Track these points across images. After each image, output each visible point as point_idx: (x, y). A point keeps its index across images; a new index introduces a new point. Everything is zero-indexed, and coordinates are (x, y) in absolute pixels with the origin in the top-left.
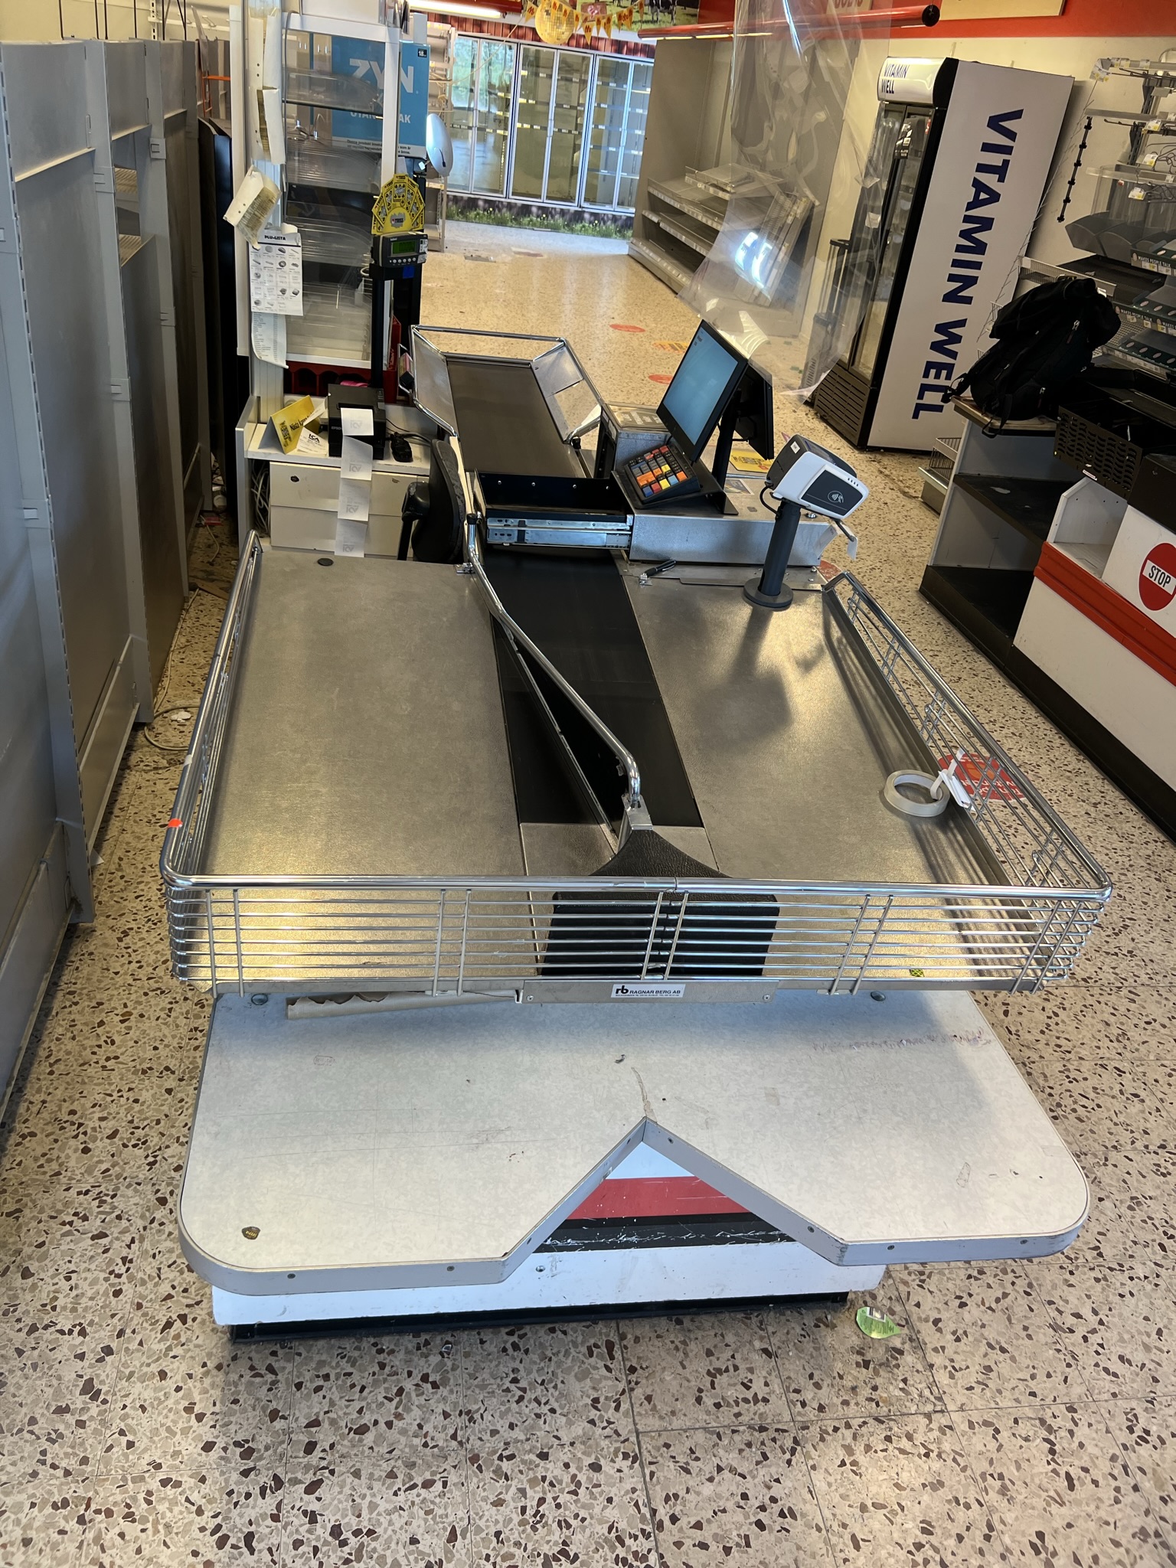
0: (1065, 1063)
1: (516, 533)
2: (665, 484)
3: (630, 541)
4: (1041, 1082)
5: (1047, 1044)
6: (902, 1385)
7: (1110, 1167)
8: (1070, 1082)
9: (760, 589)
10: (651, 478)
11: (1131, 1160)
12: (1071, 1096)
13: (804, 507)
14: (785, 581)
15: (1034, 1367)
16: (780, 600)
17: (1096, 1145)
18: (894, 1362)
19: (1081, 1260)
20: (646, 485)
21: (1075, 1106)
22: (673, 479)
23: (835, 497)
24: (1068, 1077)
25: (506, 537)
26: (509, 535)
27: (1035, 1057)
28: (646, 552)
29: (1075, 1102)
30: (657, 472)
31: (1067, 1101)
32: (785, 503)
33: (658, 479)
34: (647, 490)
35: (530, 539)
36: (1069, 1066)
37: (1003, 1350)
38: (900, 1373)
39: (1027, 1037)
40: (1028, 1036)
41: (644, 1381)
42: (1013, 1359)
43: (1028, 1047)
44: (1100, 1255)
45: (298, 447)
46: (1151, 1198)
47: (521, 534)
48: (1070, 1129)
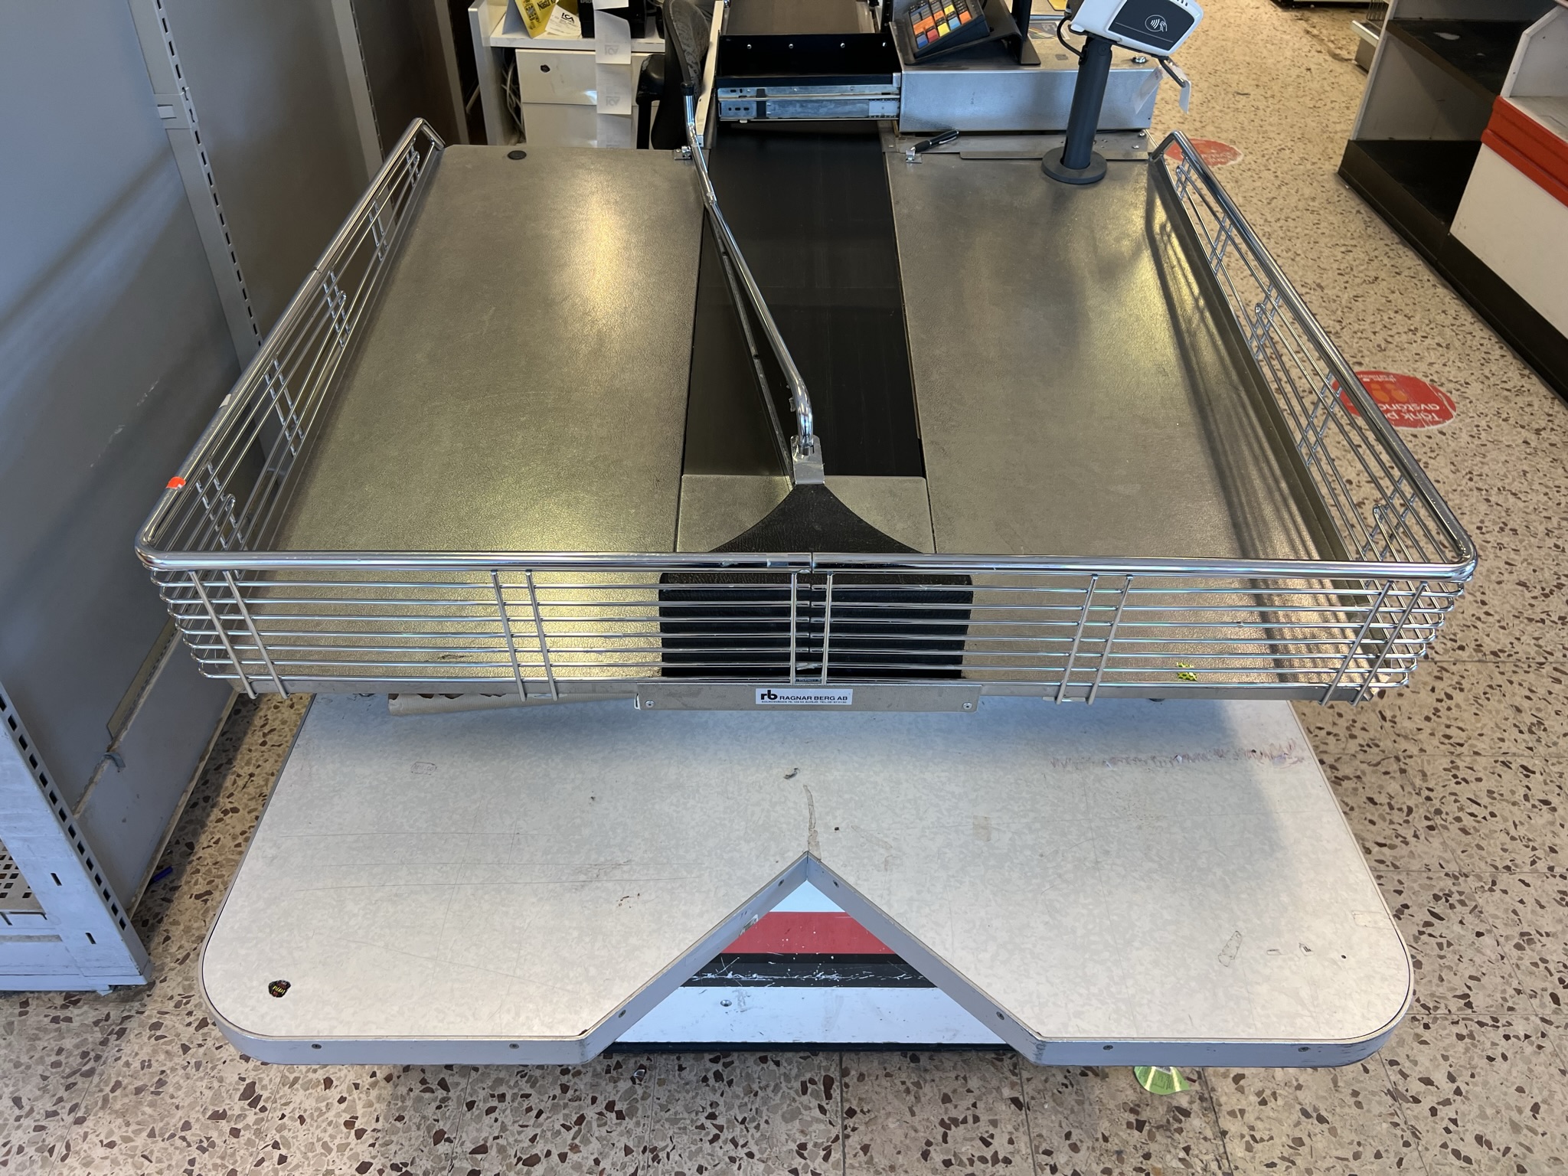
0: (1453, 758)
1: (755, 106)
2: (943, 30)
3: (899, 108)
4: (1418, 782)
5: (1432, 734)
6: (1182, 1155)
7: (1498, 894)
8: (1458, 783)
9: (1062, 161)
10: (929, 22)
11: (1528, 885)
12: (1456, 801)
13: (1115, 43)
14: (1095, 148)
15: (1359, 1144)
16: (1088, 174)
17: (1482, 865)
18: (1176, 1125)
19: (1442, 1011)
20: (922, 33)
21: (1460, 814)
22: (955, 23)
23: (1155, 23)
24: (1455, 776)
25: (742, 112)
26: (746, 109)
27: (1413, 750)
28: (919, 121)
29: (1461, 809)
30: (938, 15)
31: (1451, 808)
32: (1092, 39)
33: (937, 24)
34: (920, 40)
35: (772, 113)
36: (1459, 763)
37: (1321, 1120)
38: (1182, 1140)
39: (1405, 725)
40: (1407, 724)
41: (862, 1128)
42: (1333, 1131)
43: (1406, 737)
44: (1469, 1005)
45: (548, 29)
46: (1548, 935)
47: (761, 107)
48: (1449, 842)
